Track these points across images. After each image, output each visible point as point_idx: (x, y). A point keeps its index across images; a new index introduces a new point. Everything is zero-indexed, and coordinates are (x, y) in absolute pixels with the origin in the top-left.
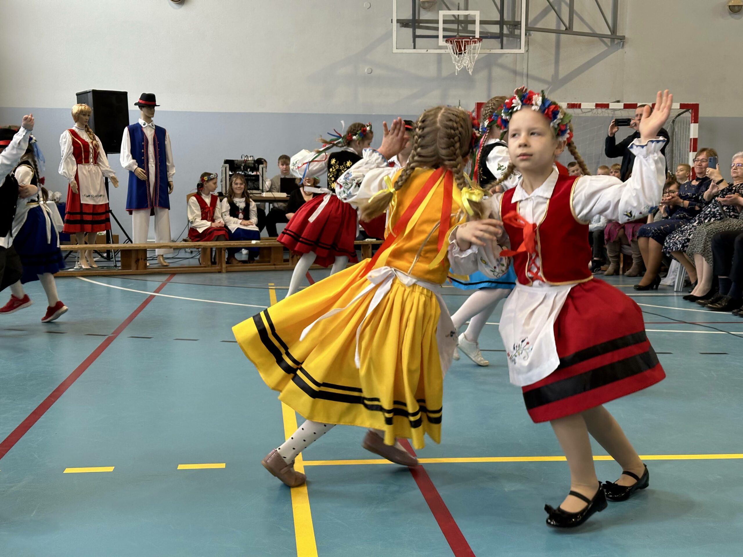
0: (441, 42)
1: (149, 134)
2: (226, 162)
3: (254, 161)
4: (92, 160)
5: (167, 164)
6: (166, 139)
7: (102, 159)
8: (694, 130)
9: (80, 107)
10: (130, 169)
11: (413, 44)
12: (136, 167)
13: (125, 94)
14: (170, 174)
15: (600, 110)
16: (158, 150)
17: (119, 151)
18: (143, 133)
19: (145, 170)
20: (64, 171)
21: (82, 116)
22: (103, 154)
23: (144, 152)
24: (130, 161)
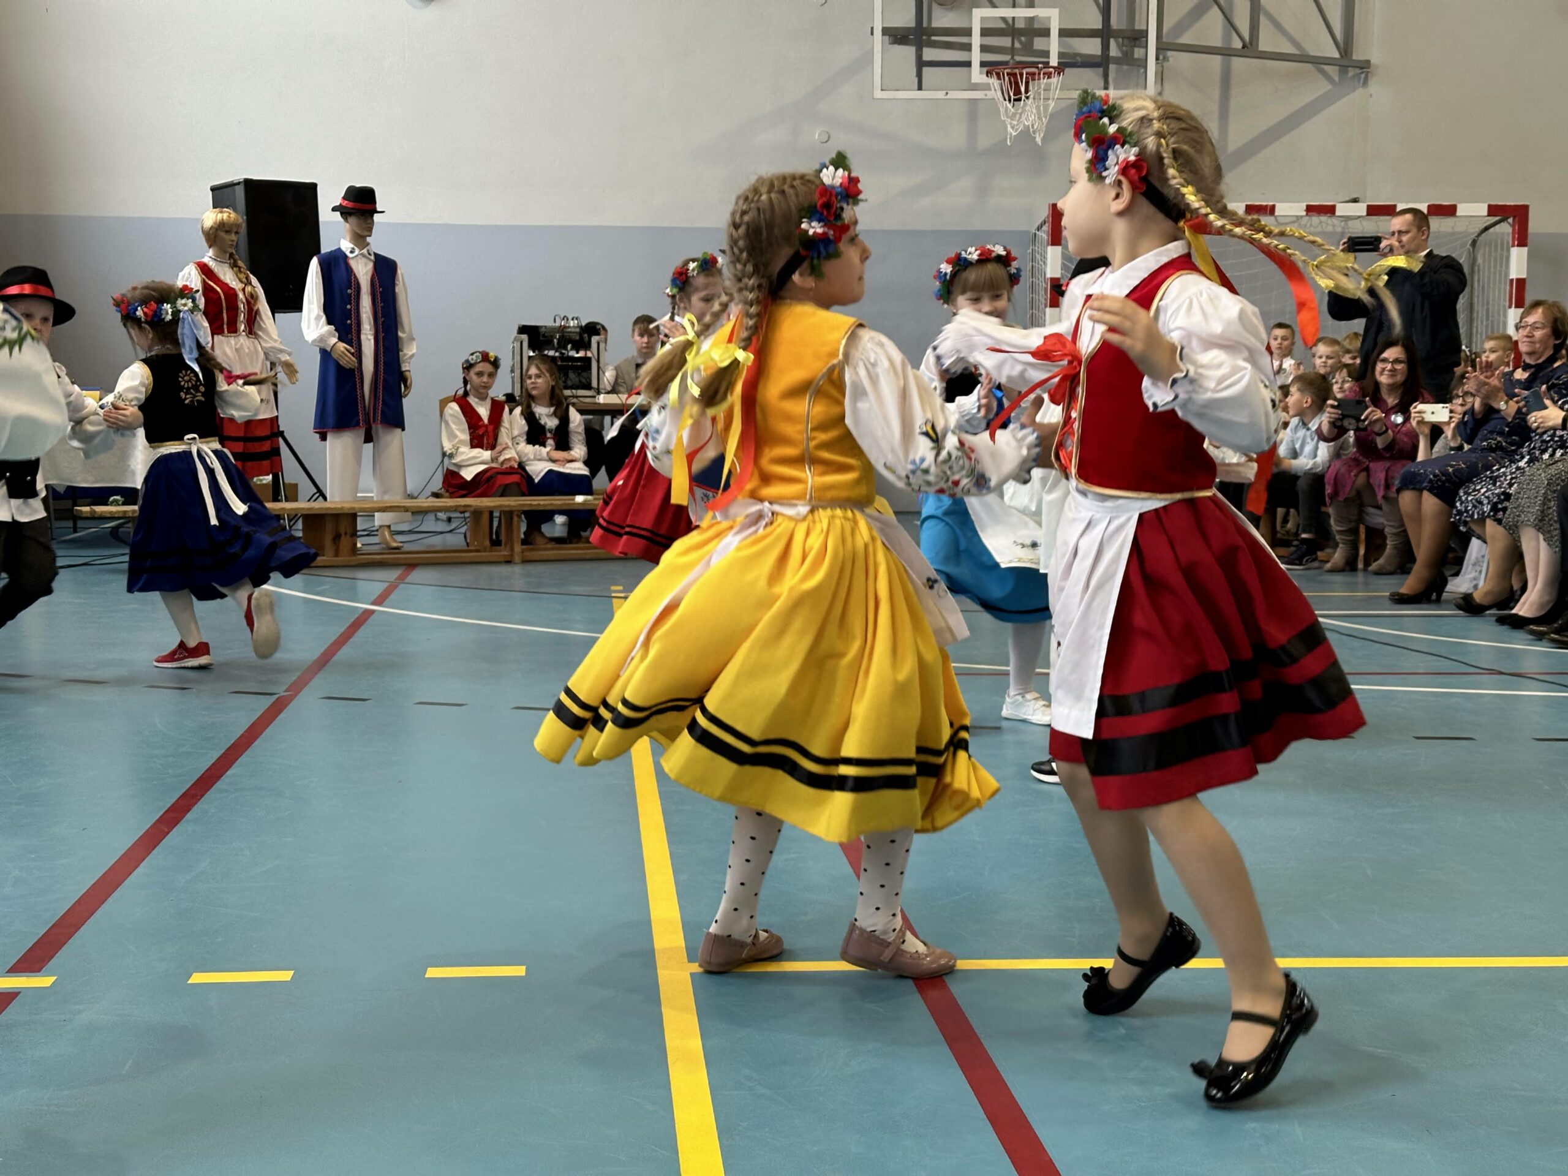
0: (977, 75)
1: (363, 270)
2: (523, 330)
3: (581, 327)
4: (243, 327)
5: (400, 334)
6: (397, 282)
7: (265, 324)
8: (1518, 263)
9: (220, 216)
10: (322, 345)
11: (916, 80)
12: (334, 340)
13: (312, 188)
14: (405, 355)
15: (1315, 219)
16: (380, 305)
17: (299, 308)
18: (349, 270)
19: (352, 346)
21: (222, 234)
22: (266, 314)
23: (350, 310)
24: (322, 327)
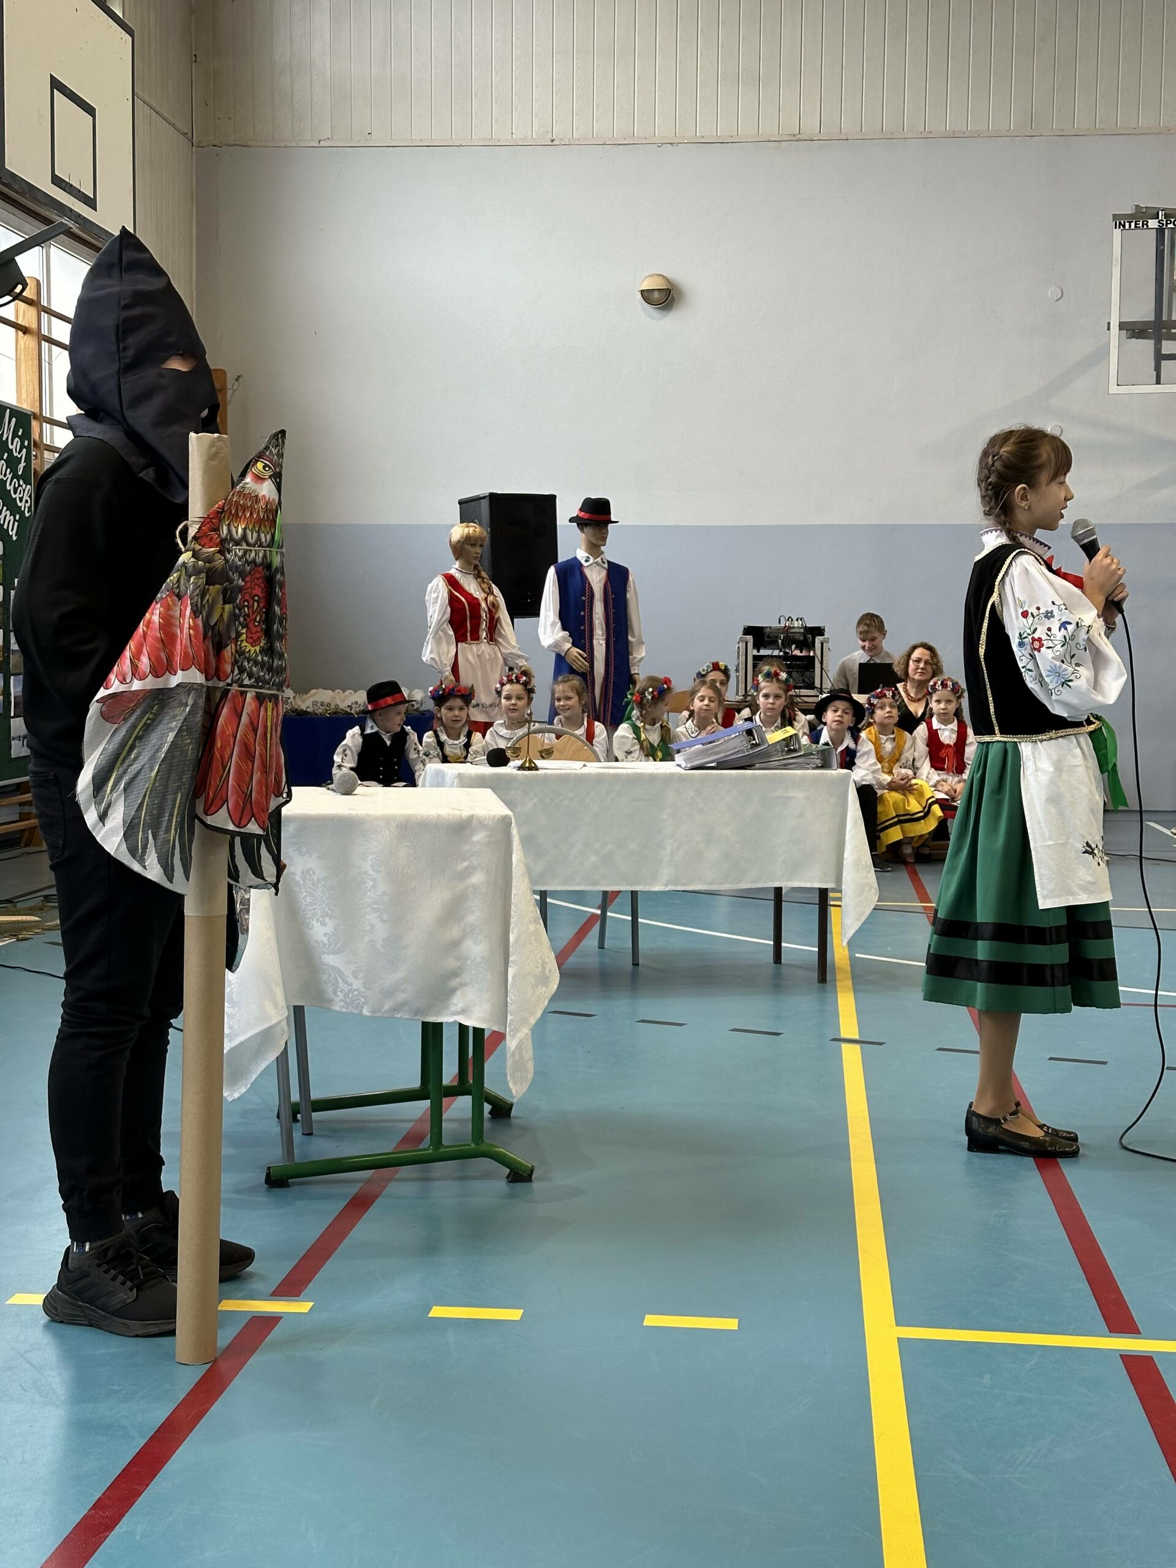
1: (596, 578)
2: (748, 630)
3: (805, 629)
4: (484, 635)
5: (630, 638)
6: (628, 589)
7: (504, 631)
9: (466, 530)
10: (557, 650)
11: (1154, 374)
12: (568, 645)
13: (552, 498)
14: (635, 658)
16: (612, 611)
17: (536, 614)
18: (584, 578)
19: (585, 651)
20: (432, 656)
21: (468, 547)
22: (506, 622)
23: (584, 616)
24: (557, 634)
